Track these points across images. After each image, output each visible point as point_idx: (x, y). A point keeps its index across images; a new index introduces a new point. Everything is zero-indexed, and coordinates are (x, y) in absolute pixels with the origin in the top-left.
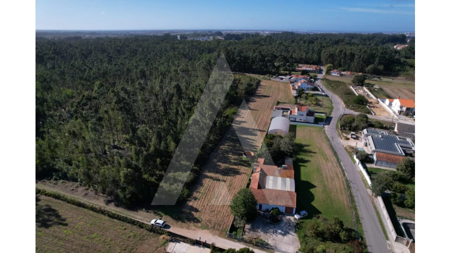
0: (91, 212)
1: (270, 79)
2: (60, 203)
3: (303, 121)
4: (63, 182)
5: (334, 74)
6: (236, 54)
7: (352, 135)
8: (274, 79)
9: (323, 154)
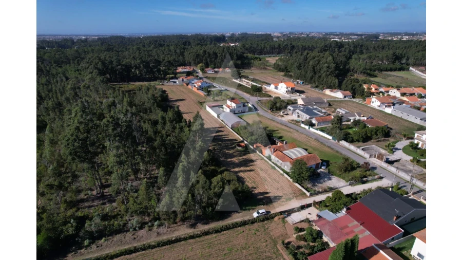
0: (191, 241)
1: (163, 84)
2: (143, 254)
3: (240, 112)
4: (106, 240)
5: (210, 72)
6: (115, 64)
7: (283, 112)
8: (167, 84)
9: (284, 130)
